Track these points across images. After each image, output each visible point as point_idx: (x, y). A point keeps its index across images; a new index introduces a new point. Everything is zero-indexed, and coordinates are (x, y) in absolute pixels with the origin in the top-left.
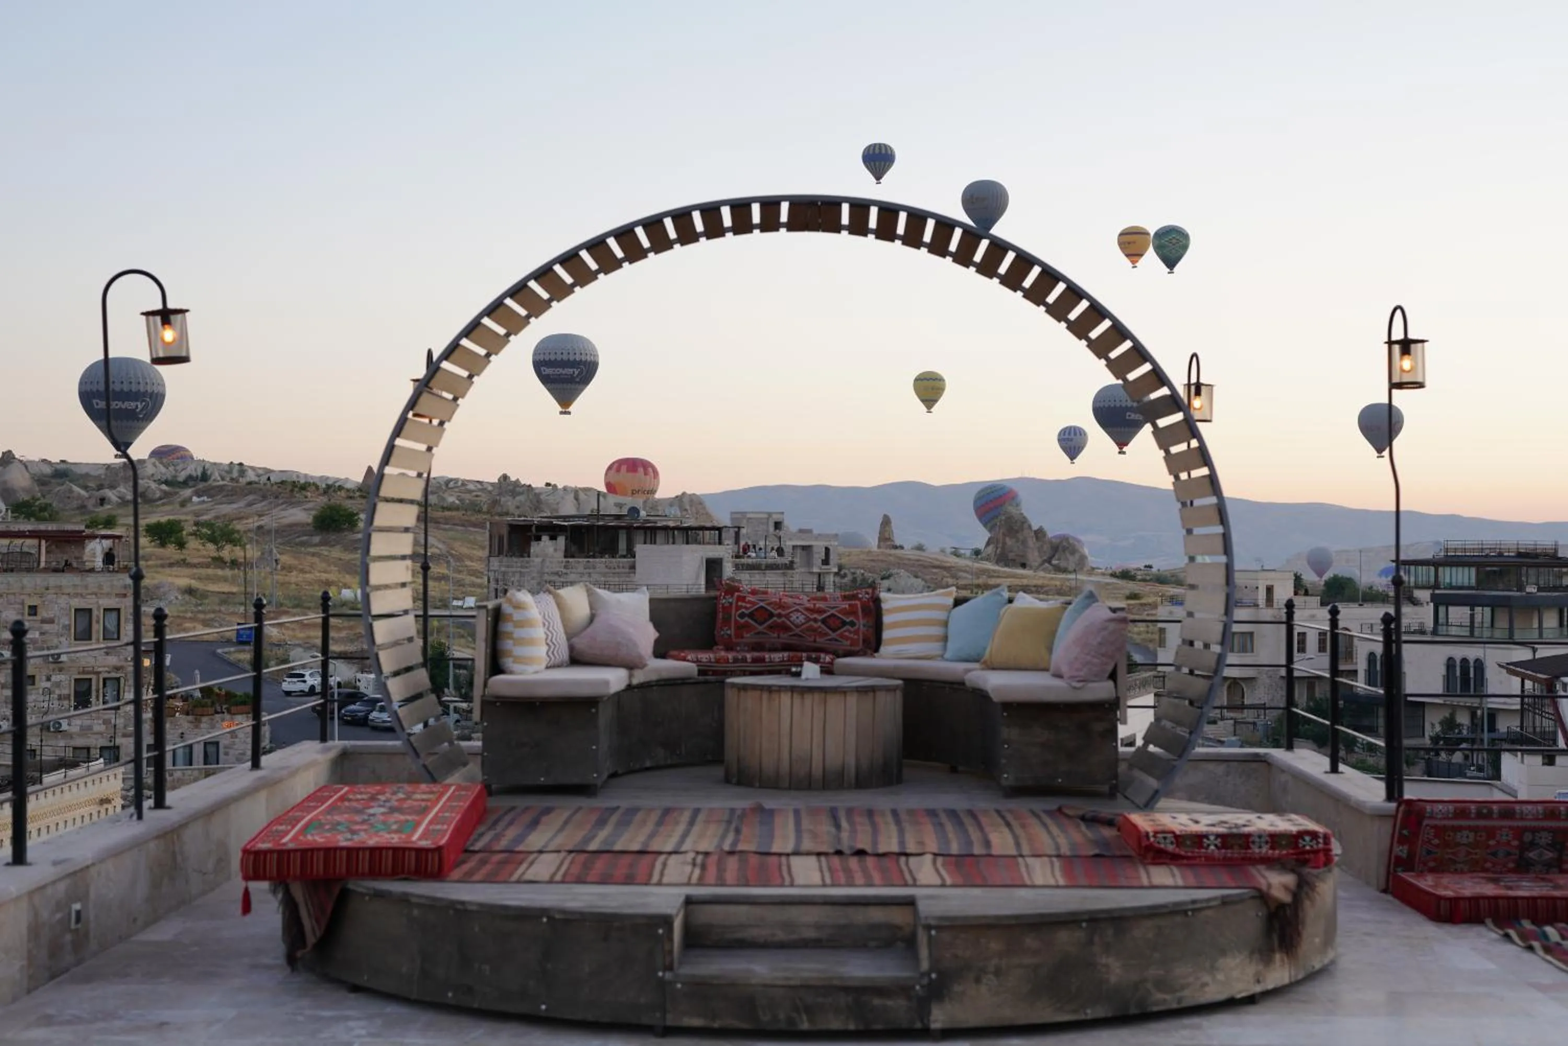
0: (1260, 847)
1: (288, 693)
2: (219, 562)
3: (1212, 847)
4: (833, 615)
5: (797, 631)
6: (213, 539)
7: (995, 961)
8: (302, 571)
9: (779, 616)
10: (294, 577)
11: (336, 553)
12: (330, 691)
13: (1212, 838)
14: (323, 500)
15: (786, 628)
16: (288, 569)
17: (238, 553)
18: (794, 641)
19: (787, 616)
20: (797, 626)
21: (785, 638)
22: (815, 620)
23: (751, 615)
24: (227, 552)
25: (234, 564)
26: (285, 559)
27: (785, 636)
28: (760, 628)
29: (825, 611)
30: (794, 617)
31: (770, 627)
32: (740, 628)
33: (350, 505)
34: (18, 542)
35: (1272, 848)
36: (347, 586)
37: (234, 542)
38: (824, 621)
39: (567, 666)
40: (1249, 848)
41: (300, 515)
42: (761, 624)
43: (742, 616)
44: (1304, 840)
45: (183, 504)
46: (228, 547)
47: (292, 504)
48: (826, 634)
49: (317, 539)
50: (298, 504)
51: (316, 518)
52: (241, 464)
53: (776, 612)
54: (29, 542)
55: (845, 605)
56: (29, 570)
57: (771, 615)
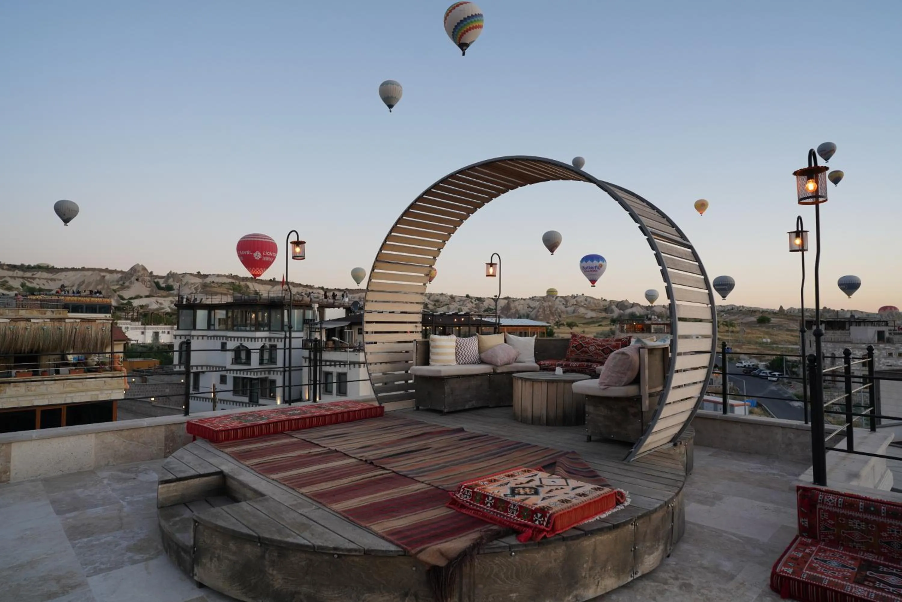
0: (513, 513)
1: (738, 367)
2: (727, 331)
3: (489, 505)
4: (608, 348)
5: (591, 354)
6: (727, 325)
7: (218, 551)
8: (753, 334)
9: (586, 347)
10: (750, 336)
11: (764, 329)
12: (751, 366)
13: (490, 498)
14: (761, 315)
15: (587, 353)
16: (748, 333)
17: (734, 329)
18: (590, 358)
19: (588, 348)
20: (591, 352)
21: (586, 357)
22: (599, 350)
23: (576, 347)
24: (731, 329)
25: (732, 332)
26: (749, 331)
27: (586, 355)
28: (578, 352)
29: (604, 346)
30: (591, 348)
31: (582, 352)
32: (572, 351)
33: (769, 316)
34: (659, 326)
35: (518, 516)
36: (764, 338)
37: (733, 326)
38: (603, 350)
39: (478, 364)
40: (507, 512)
41: (754, 319)
42: (578, 350)
43: (573, 347)
44: (537, 516)
45: (721, 316)
46: (731, 328)
47: (751, 316)
48: (602, 356)
49: (758, 325)
50: (754, 316)
51: (758, 320)
52: (743, 306)
53: (584, 345)
54: (662, 326)
55: (614, 344)
56: (661, 333)
57: (583, 347)
